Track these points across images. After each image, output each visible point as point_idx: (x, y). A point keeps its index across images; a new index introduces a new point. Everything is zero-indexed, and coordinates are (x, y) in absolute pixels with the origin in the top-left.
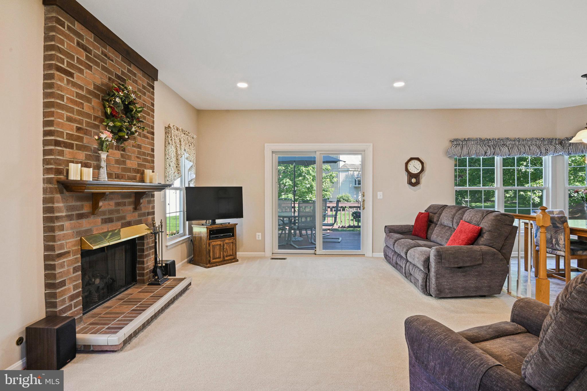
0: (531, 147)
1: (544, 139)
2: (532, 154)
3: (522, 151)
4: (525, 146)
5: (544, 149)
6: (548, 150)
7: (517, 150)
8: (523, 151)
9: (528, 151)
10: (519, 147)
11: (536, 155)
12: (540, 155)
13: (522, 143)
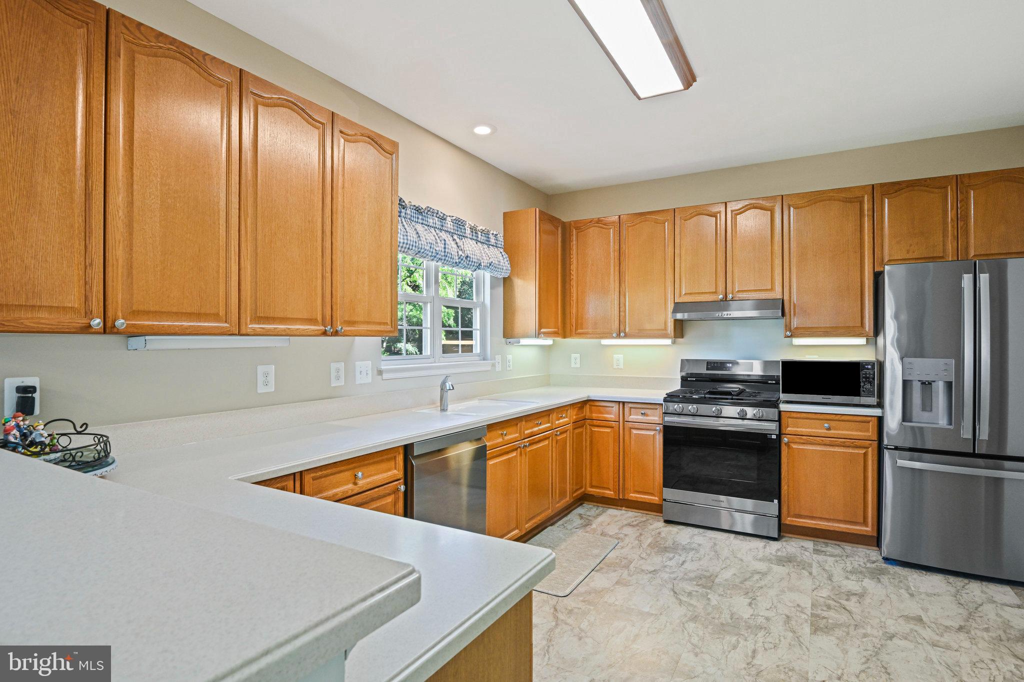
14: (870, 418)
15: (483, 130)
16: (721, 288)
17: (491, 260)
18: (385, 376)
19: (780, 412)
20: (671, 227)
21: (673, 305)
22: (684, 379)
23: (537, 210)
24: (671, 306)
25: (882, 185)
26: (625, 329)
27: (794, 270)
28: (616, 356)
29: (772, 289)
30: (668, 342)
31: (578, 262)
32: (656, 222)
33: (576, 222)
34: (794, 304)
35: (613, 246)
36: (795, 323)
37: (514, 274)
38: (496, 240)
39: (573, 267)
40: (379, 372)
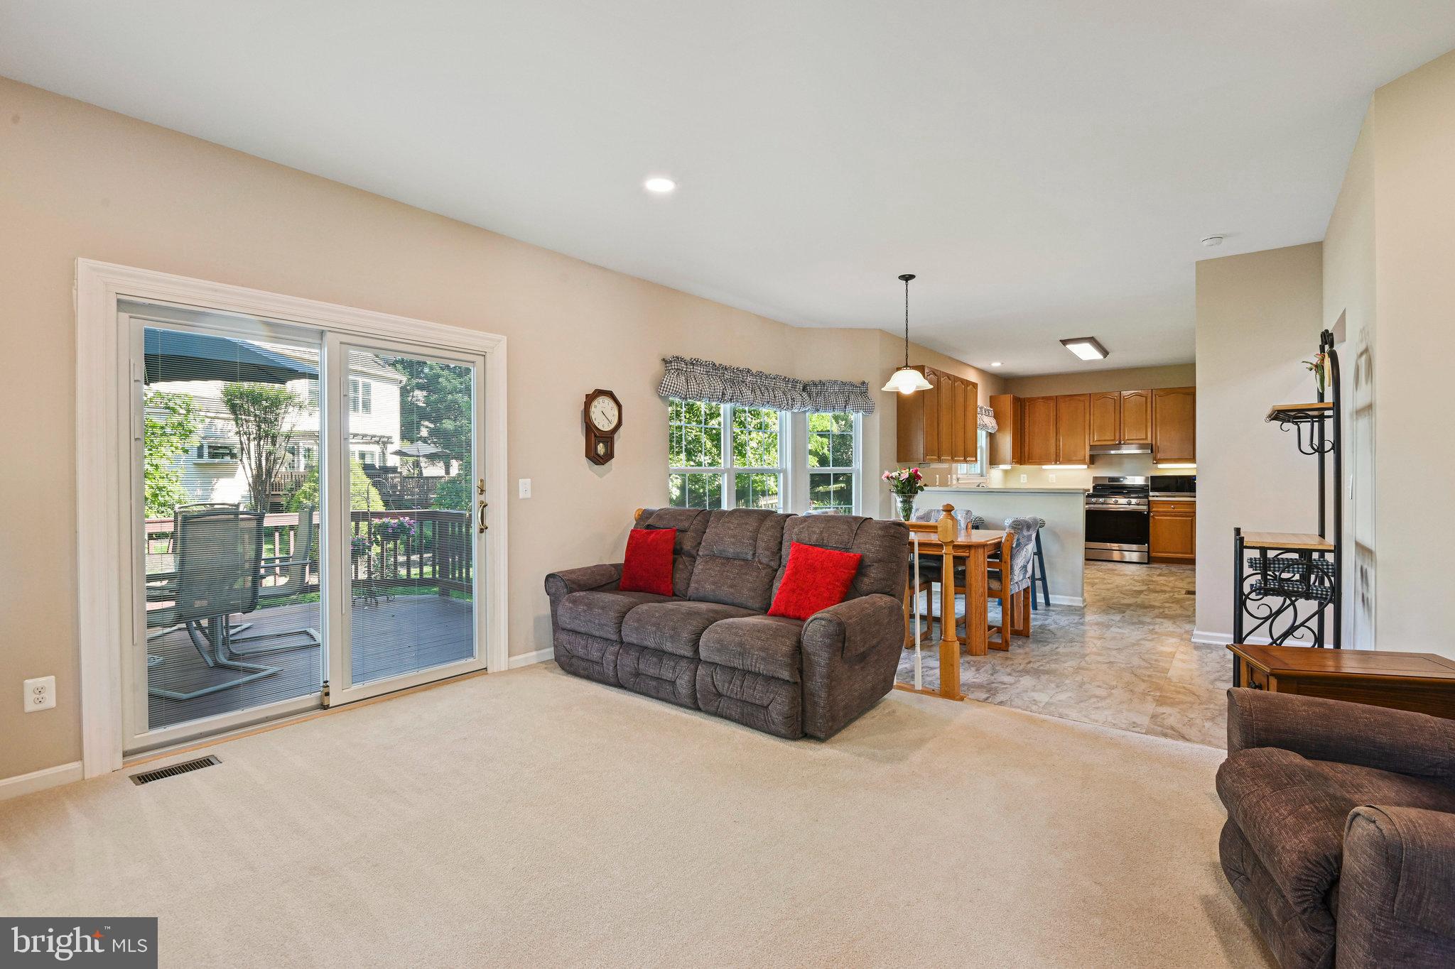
1: (789, 379)
5: (790, 397)
16: (1117, 437)
17: (993, 425)
19: (1149, 501)
20: (1088, 403)
21: (1089, 446)
22: (1094, 488)
23: (1012, 394)
24: (1088, 448)
26: (1059, 459)
27: (1158, 429)
28: (1050, 475)
29: (1146, 439)
30: (1085, 467)
32: (1079, 400)
33: (1029, 398)
34: (1158, 446)
35: (1052, 414)
36: (1159, 457)
37: (998, 430)
38: (991, 413)
39: (1027, 424)
40: (958, 480)
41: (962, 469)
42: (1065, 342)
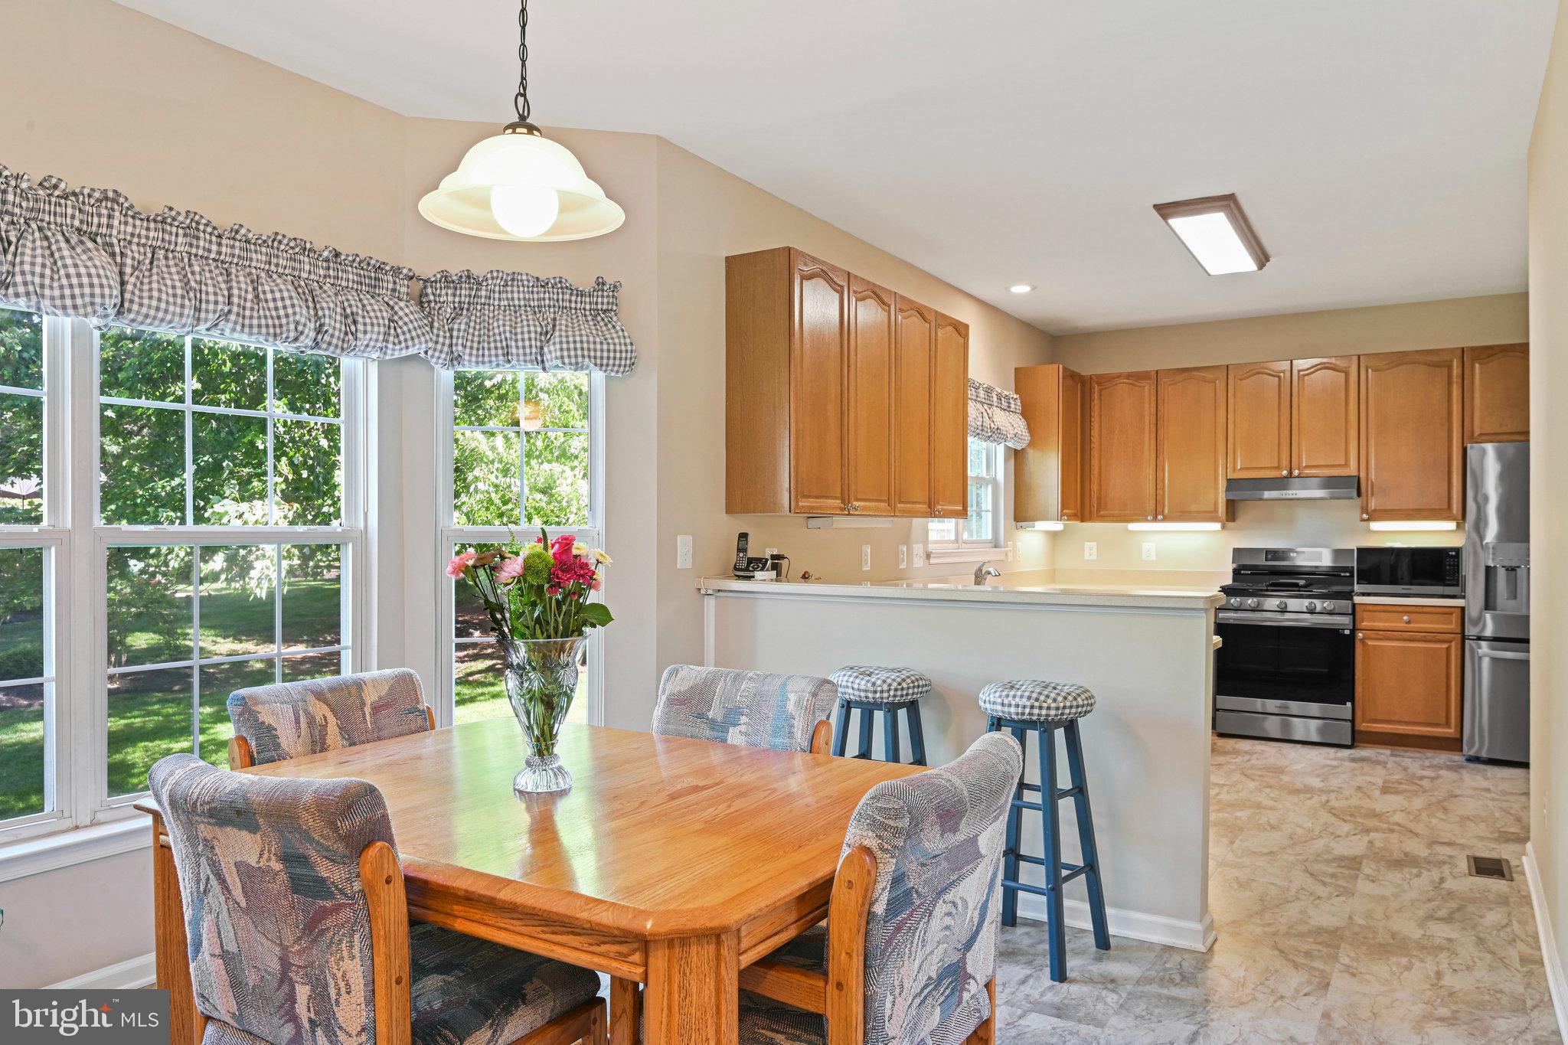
0: (267, 288)
1: (337, 255)
2: (267, 326)
3: (212, 298)
4: (229, 274)
5: (339, 310)
6: (355, 322)
7: (174, 287)
8: (216, 303)
9: (248, 305)
10: (193, 273)
11: (292, 335)
12: (317, 344)
13: (209, 251)
14: (1453, 610)
15: (1021, 289)
16: (1285, 462)
17: (1016, 431)
18: (932, 561)
19: (1354, 605)
20: (1223, 387)
21: (1225, 481)
22: (1236, 573)
23: (1061, 366)
24: (1222, 485)
25: (1473, 349)
26: (1163, 511)
27: (1372, 443)
28: (1145, 546)
29: (1346, 465)
30: (1217, 526)
31: (1101, 426)
32: (1204, 380)
33: (1099, 376)
34: (1372, 482)
35: (1148, 409)
36: (1373, 504)
37: (1031, 444)
38: (1015, 405)
39: (1095, 433)
40: (928, 556)
41: (940, 530)
42: (1166, 210)
